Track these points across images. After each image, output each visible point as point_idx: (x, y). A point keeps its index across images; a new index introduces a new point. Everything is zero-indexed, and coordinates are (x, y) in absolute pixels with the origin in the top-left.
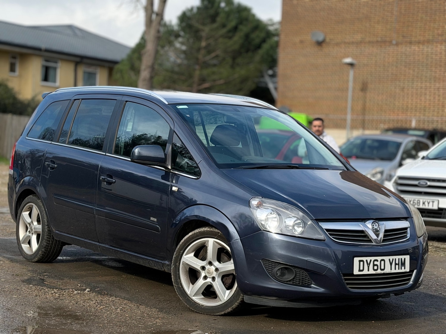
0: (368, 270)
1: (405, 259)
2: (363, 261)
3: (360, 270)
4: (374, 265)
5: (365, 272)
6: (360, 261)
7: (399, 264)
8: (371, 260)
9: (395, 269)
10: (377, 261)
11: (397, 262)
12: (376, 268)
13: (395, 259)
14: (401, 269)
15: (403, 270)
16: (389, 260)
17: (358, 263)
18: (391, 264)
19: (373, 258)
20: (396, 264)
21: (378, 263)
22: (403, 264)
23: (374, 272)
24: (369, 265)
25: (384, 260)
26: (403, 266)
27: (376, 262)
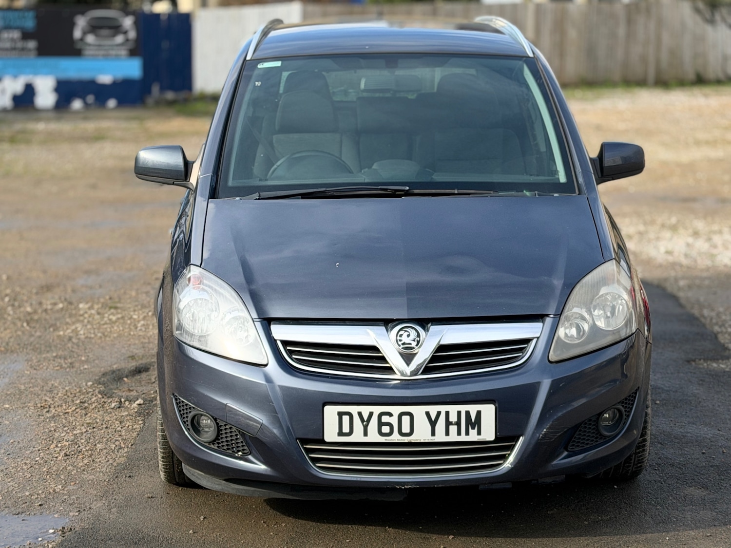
0: (366, 434)
1: (479, 413)
2: (350, 415)
3: (341, 433)
4: (381, 424)
5: (358, 436)
6: (341, 414)
7: (458, 424)
8: (371, 414)
9: (447, 434)
10: (390, 415)
11: (453, 418)
12: (386, 429)
13: (447, 413)
14: (467, 433)
15: (473, 436)
16: (428, 414)
17: (337, 417)
18: (433, 424)
19: (377, 410)
20: (448, 423)
21: (394, 421)
22: (475, 423)
23: (383, 439)
24: (366, 423)
25: (410, 415)
26: (473, 428)
27: (388, 417)
